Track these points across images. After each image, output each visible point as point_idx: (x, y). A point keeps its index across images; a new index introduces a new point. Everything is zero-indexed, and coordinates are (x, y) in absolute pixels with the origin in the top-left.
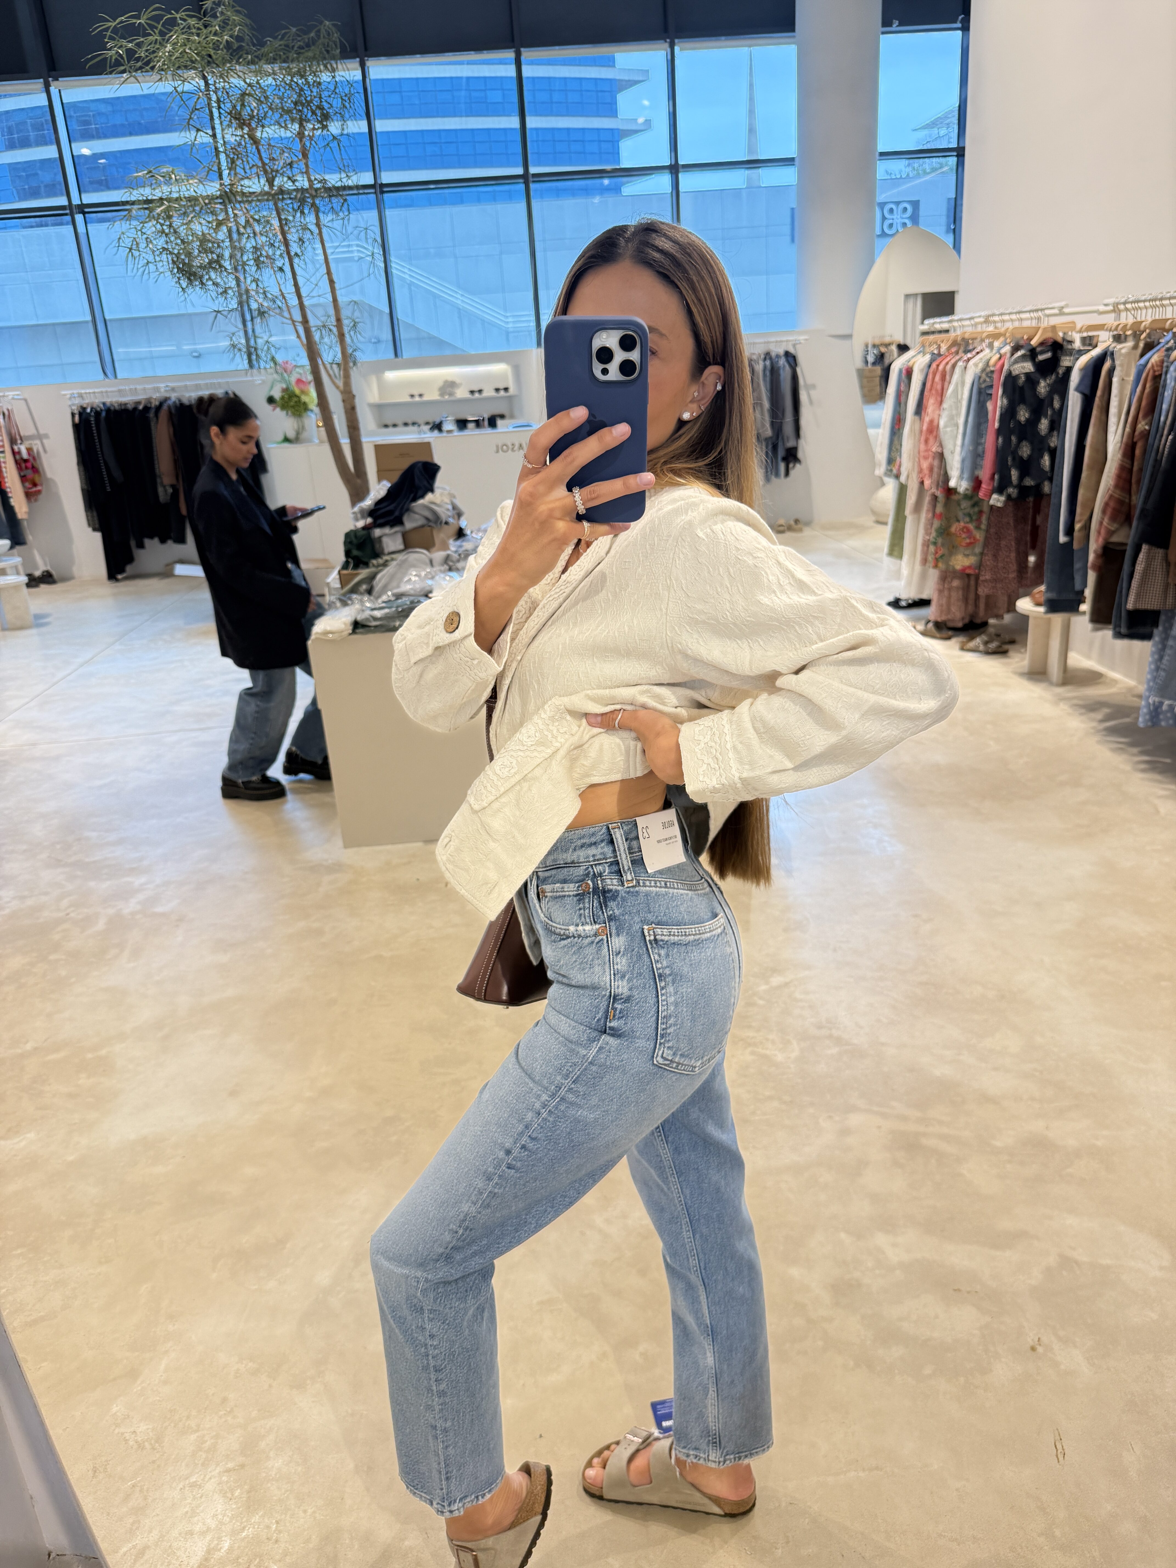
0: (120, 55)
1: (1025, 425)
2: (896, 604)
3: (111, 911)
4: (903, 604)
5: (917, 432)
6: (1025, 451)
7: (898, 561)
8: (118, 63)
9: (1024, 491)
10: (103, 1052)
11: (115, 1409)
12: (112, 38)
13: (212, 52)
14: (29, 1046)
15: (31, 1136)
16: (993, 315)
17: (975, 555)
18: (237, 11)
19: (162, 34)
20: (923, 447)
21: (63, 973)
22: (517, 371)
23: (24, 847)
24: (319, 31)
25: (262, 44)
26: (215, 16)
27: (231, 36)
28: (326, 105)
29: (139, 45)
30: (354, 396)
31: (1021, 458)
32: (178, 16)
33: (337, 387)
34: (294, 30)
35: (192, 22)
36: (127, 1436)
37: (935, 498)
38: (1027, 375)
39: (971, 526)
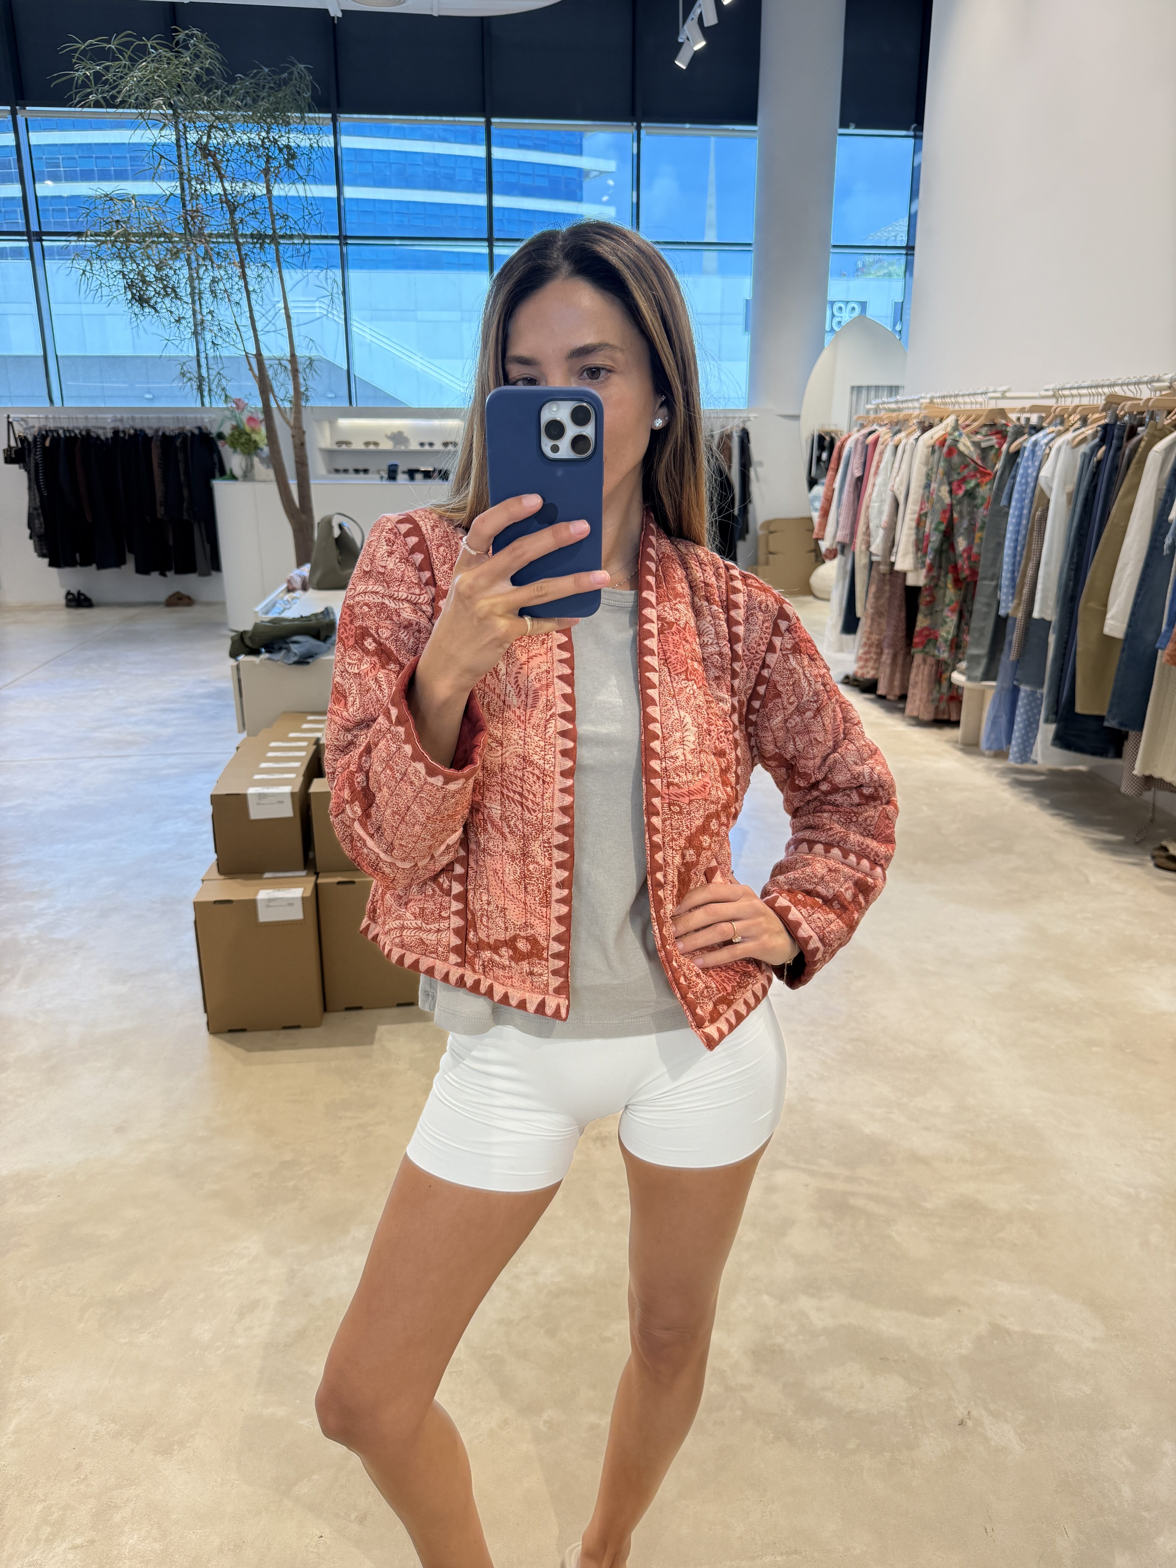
0: (87, 77)
8: (84, 85)
12: (79, 60)
13: (181, 84)
16: (938, 397)
18: (210, 46)
19: (130, 59)
25: (232, 80)
26: (187, 48)
30: (304, 432)
32: (148, 44)
33: (288, 423)
34: (266, 70)
35: (165, 52)
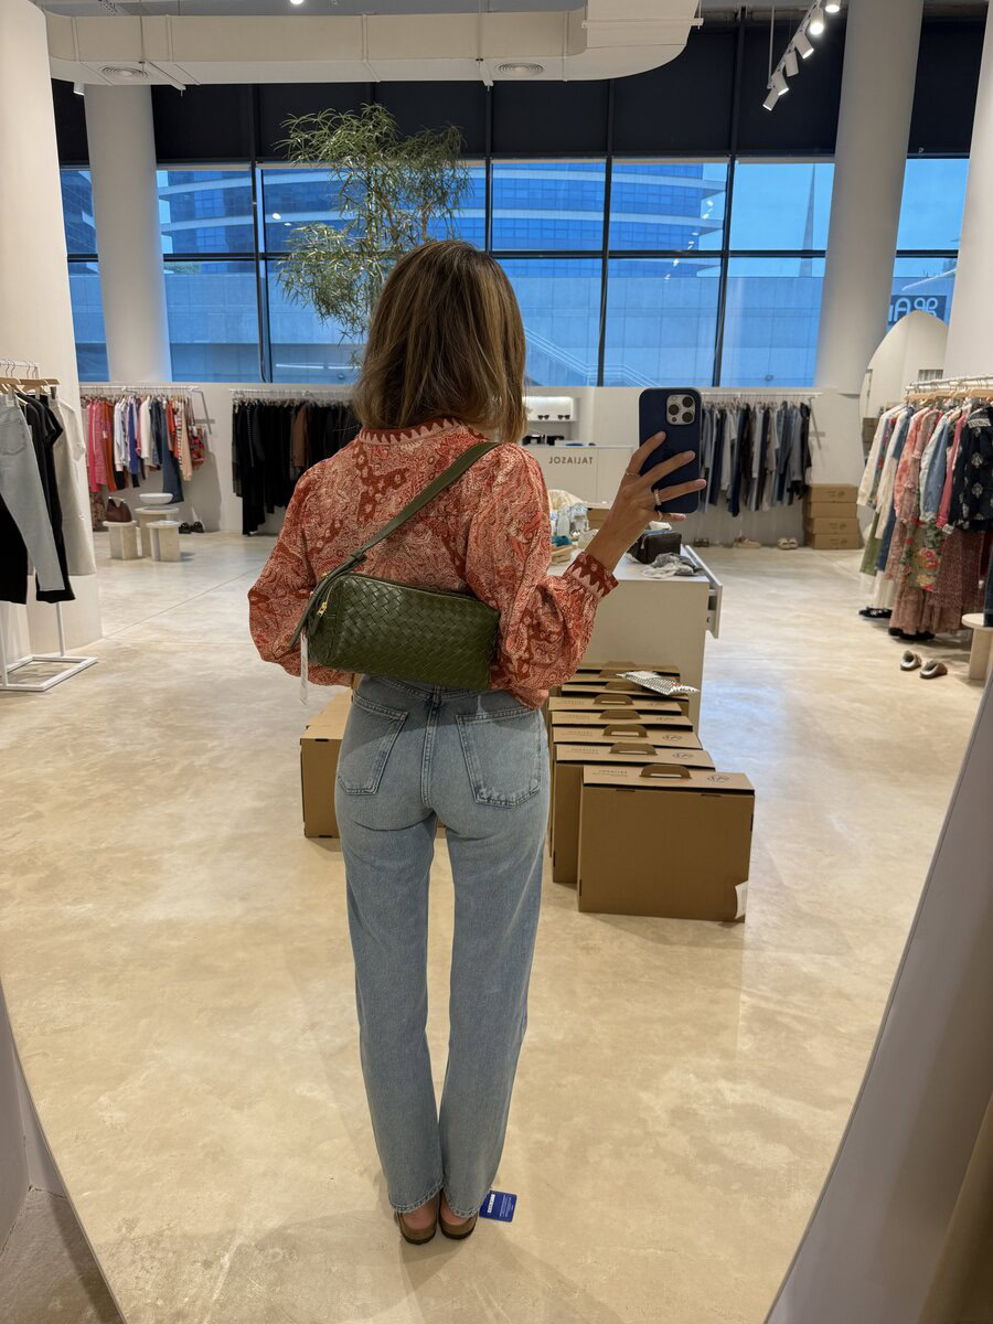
0: (299, 143)
1: (978, 470)
2: (867, 613)
3: (186, 762)
4: (874, 613)
5: (894, 471)
6: (978, 491)
7: (872, 577)
8: (297, 149)
9: (975, 525)
10: (155, 857)
11: (102, 1099)
12: (295, 131)
13: (366, 144)
14: (103, 846)
15: (90, 906)
16: (965, 380)
17: (935, 576)
18: (388, 116)
19: (330, 128)
20: (897, 483)
21: (140, 799)
22: (578, 403)
23: (134, 710)
24: (447, 133)
25: (405, 140)
26: (371, 119)
27: (381, 133)
28: (445, 186)
29: (313, 136)
31: (975, 496)
32: (343, 117)
34: (429, 131)
35: (355, 122)
36: (106, 1119)
37: (903, 526)
38: (982, 428)
39: (933, 552)
